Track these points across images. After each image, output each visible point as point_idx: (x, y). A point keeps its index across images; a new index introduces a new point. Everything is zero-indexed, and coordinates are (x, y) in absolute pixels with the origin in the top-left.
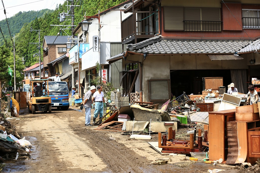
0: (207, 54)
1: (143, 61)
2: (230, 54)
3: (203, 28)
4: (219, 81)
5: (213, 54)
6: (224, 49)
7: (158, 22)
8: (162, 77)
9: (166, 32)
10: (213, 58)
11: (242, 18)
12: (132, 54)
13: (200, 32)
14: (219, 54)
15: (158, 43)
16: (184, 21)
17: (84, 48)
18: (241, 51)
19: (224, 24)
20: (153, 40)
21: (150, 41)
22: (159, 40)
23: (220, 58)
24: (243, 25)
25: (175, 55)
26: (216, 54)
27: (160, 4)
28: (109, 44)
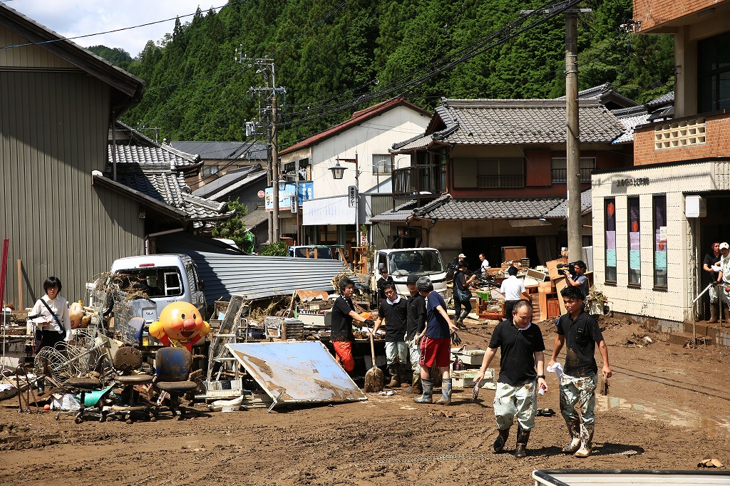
0: (508, 219)
1: (430, 228)
2: (536, 218)
3: (501, 183)
4: (521, 252)
5: (514, 219)
6: (527, 211)
7: (444, 178)
8: (453, 247)
9: (455, 189)
10: (514, 224)
11: (552, 170)
12: (419, 220)
13: (498, 189)
14: (521, 219)
15: (446, 204)
16: (478, 176)
17: (305, 189)
18: (548, 215)
19: (528, 178)
20: (440, 201)
21: (438, 202)
22: (447, 200)
23: (523, 224)
24: (552, 178)
25: (469, 220)
26: (517, 219)
27: (449, 156)
28: (370, 197)
